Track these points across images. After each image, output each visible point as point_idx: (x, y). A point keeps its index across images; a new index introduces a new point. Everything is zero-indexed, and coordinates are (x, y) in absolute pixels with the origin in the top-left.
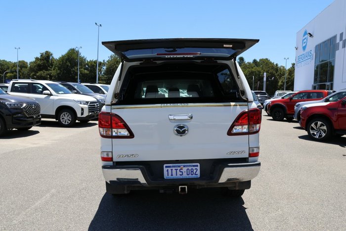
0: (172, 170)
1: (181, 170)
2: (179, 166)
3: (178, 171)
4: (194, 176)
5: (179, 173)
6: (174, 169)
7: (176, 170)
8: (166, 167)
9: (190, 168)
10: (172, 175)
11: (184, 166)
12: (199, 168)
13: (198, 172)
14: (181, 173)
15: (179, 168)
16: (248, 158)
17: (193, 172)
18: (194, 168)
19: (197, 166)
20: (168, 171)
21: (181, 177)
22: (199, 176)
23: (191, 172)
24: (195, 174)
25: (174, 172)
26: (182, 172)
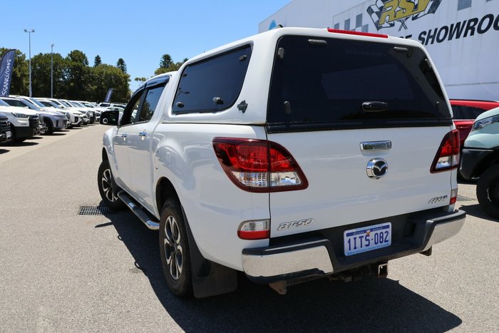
0: (355, 239)
1: (367, 238)
2: (365, 231)
3: (363, 239)
4: (384, 245)
5: (365, 243)
6: (357, 236)
7: (361, 237)
8: (348, 235)
9: (379, 232)
10: (355, 248)
11: (372, 230)
12: (390, 230)
13: (389, 238)
14: (367, 243)
15: (364, 235)
16: (448, 206)
17: (382, 237)
18: (384, 231)
19: (388, 227)
20: (349, 242)
21: (368, 249)
22: (390, 243)
23: (381, 237)
24: (385, 241)
25: (358, 240)
26: (368, 240)
